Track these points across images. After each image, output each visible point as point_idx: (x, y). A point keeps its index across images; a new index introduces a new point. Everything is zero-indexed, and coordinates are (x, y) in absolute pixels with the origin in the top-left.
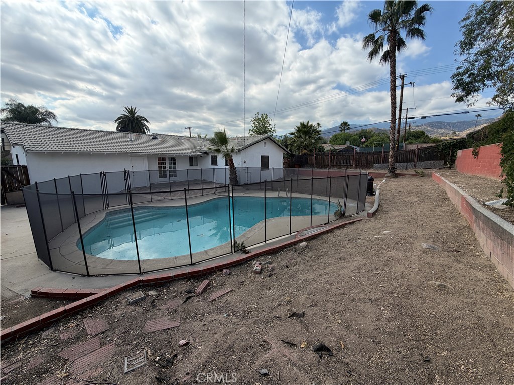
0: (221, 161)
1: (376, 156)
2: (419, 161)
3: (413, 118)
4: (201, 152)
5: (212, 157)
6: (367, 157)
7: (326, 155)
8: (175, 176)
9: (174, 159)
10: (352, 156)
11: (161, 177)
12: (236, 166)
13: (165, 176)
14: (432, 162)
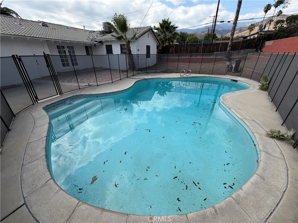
0: (116, 50)
1: (216, 46)
2: (242, 49)
3: (223, 22)
4: (96, 41)
5: (106, 46)
6: (211, 47)
7: (183, 46)
8: (77, 64)
9: (72, 48)
10: (200, 46)
11: (64, 65)
12: (133, 53)
13: (68, 65)
14: (249, 49)
